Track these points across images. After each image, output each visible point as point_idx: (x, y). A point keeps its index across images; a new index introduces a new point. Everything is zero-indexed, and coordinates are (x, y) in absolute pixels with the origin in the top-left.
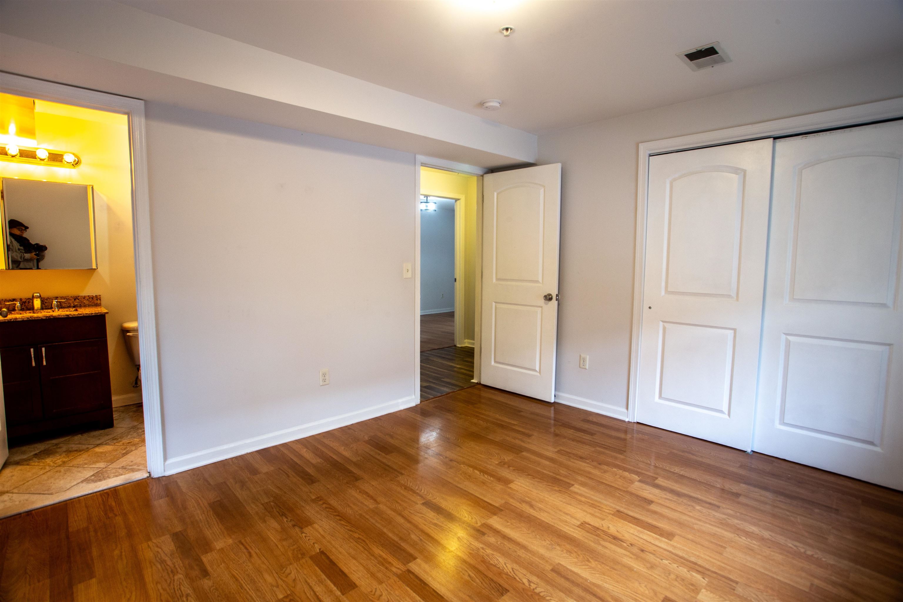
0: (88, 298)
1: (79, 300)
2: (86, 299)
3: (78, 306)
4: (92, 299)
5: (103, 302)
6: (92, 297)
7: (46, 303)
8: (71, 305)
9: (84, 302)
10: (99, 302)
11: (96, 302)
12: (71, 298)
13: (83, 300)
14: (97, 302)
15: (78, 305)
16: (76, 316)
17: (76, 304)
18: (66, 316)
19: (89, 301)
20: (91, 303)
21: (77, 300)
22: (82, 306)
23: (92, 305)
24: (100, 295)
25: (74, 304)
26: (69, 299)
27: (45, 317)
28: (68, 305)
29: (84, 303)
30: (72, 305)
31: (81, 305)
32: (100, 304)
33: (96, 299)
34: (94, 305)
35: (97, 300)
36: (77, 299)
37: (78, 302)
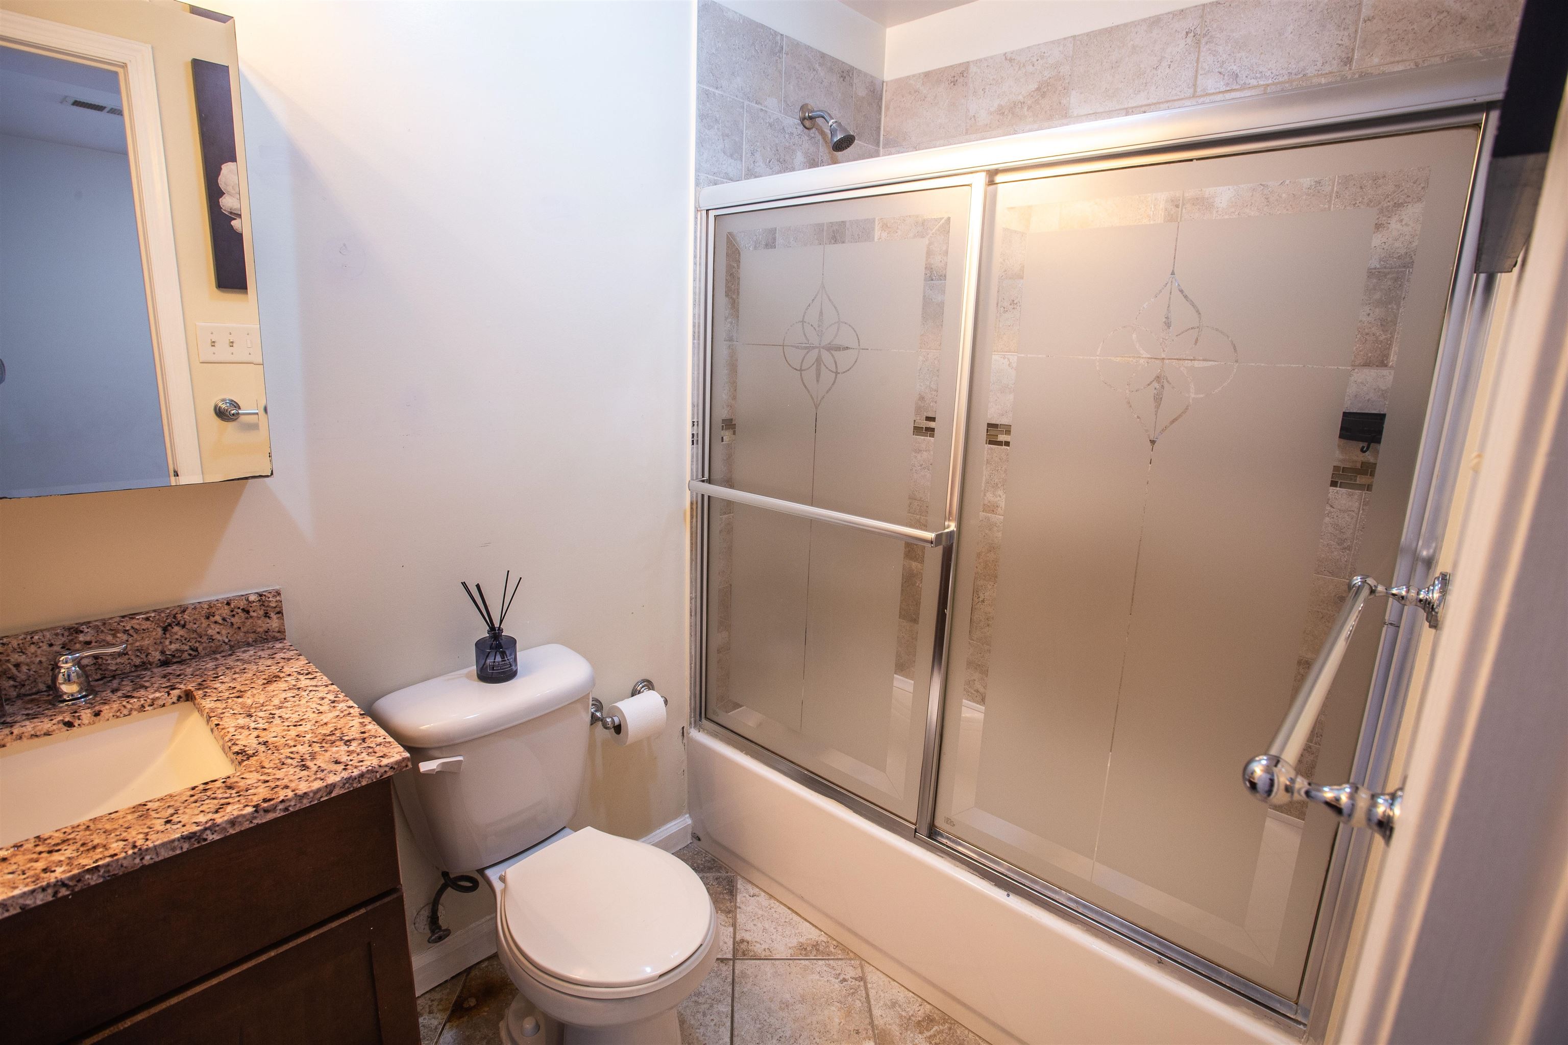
0: (226, 611)
1: (184, 626)
2: (218, 618)
3: (185, 656)
4: (243, 615)
5: (292, 622)
6: (243, 604)
7: (17, 666)
8: (150, 658)
9: (210, 632)
10: (274, 623)
11: (262, 625)
12: (146, 625)
13: (205, 623)
14: (265, 627)
15: (183, 651)
16: (247, 825)
17: (173, 647)
18: (186, 847)
19: (232, 624)
20: (240, 636)
21: (176, 629)
22: (203, 653)
23: (249, 645)
24: (278, 593)
25: (163, 652)
26: (136, 631)
27: (44, 889)
28: (137, 661)
29: (211, 639)
30: (156, 656)
31: (196, 650)
32: (282, 631)
33: (262, 613)
34: (255, 641)
35: (266, 615)
36: (178, 624)
37: (183, 640)
